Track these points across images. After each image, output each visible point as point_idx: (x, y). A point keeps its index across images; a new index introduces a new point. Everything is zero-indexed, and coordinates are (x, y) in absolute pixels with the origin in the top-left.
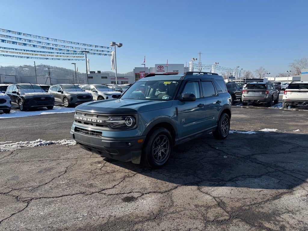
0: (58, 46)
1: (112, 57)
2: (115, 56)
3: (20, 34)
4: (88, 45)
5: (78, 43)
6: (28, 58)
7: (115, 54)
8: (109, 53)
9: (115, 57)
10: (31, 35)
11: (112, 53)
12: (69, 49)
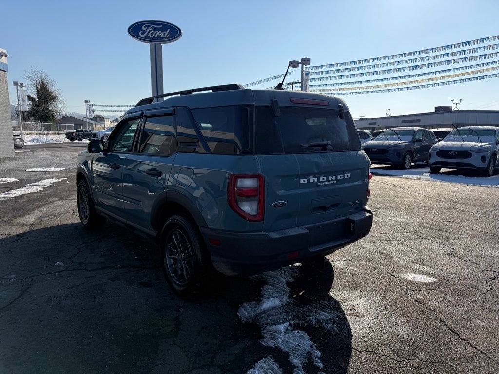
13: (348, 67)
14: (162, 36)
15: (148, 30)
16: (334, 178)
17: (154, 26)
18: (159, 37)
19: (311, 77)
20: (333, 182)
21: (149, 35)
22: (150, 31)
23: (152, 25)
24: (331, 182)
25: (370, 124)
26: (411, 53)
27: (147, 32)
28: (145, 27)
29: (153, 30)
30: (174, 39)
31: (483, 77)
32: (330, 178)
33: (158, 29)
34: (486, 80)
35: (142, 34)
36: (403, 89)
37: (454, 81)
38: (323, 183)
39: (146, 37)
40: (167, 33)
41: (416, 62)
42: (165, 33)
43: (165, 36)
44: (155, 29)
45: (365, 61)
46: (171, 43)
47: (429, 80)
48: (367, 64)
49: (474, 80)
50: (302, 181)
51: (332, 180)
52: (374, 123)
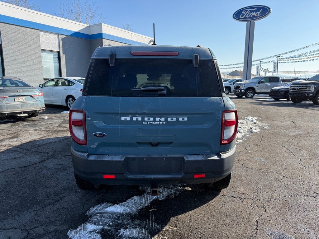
14: (256, 16)
15: (246, 13)
16: (163, 119)
17: (250, 9)
18: (254, 16)
20: (161, 123)
21: (247, 16)
22: (247, 13)
23: (249, 9)
24: (158, 123)
27: (245, 14)
28: (244, 12)
29: (250, 12)
30: (265, 15)
32: (158, 119)
33: (253, 11)
35: (242, 16)
38: (149, 123)
39: (245, 18)
40: (259, 13)
42: (258, 13)
43: (258, 15)
44: (251, 12)
46: (262, 19)
50: (123, 119)
51: (160, 121)
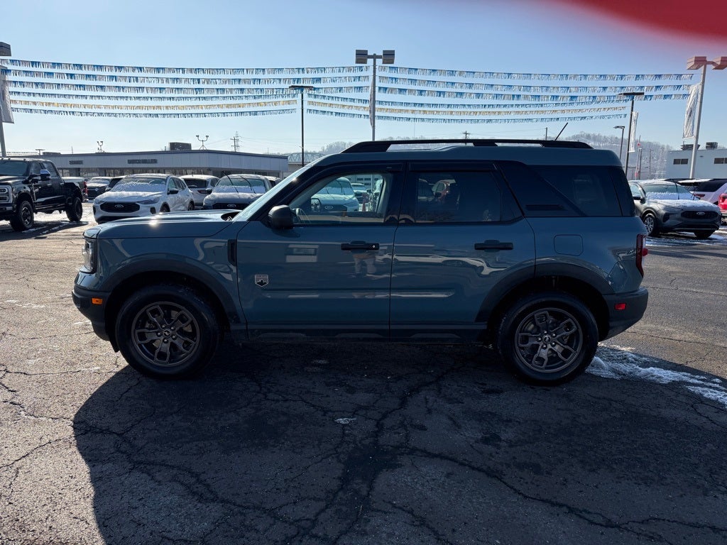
0: (532, 88)
1: (689, 102)
2: (699, 96)
3: (452, 73)
4: (612, 77)
5: (586, 76)
6: (489, 121)
7: (700, 92)
8: (681, 91)
9: (699, 100)
10: (474, 73)
11: (694, 89)
12: (560, 93)
13: (90, 72)
19: (10, 77)
25: (72, 163)
26: (191, 70)
31: (256, 113)
34: (260, 116)
36: (157, 115)
37: (224, 113)
41: (199, 83)
45: (120, 68)
47: (192, 107)
48: (123, 73)
49: (247, 115)
52: (80, 162)
